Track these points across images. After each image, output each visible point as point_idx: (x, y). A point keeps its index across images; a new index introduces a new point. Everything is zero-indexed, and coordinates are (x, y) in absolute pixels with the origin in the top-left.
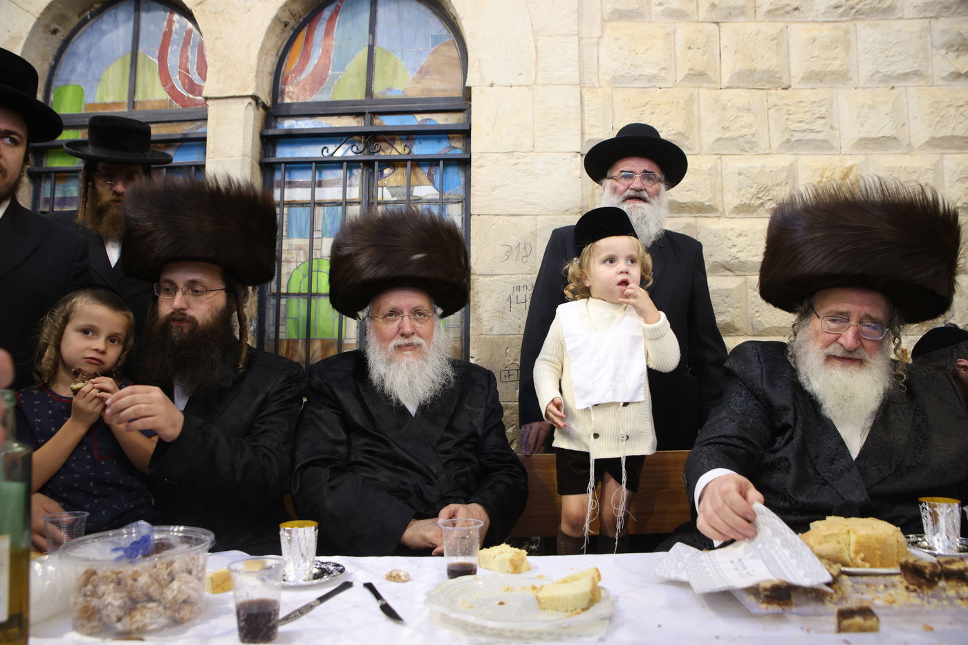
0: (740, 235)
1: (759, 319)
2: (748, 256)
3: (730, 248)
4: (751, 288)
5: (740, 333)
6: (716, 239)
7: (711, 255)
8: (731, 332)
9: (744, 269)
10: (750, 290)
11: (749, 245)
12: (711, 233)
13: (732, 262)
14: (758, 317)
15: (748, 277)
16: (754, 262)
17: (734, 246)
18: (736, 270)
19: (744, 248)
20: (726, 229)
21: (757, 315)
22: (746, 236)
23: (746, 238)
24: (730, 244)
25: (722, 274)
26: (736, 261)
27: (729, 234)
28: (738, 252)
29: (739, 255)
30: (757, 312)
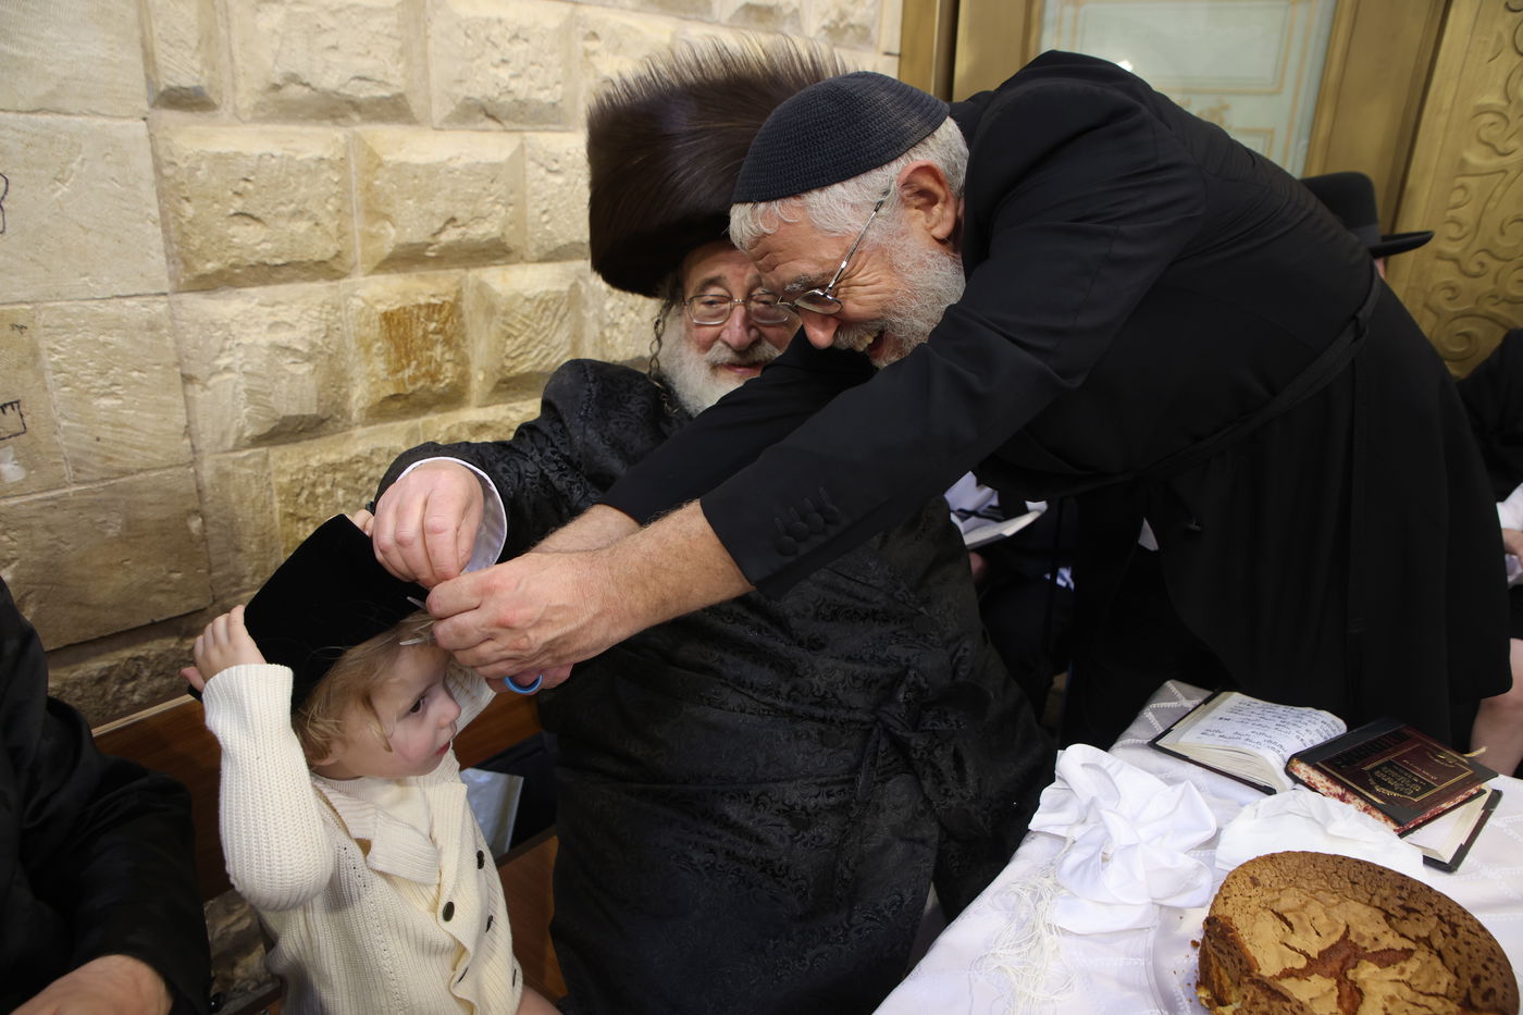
0: (516, 37)
1: (548, 227)
2: (530, 88)
3: (497, 66)
4: (533, 159)
5: (512, 258)
6: (470, 42)
7: (460, 81)
8: (497, 257)
9: (521, 117)
10: (531, 165)
11: (532, 64)
12: (459, 25)
13: (502, 100)
14: (547, 222)
15: (527, 134)
16: (539, 103)
17: (504, 62)
18: (507, 118)
19: (524, 70)
20: (488, 20)
21: (545, 218)
22: (526, 40)
23: (525, 44)
24: (497, 57)
25: (480, 126)
26: (508, 99)
27: (496, 31)
28: (512, 77)
29: (513, 84)
30: (545, 212)
